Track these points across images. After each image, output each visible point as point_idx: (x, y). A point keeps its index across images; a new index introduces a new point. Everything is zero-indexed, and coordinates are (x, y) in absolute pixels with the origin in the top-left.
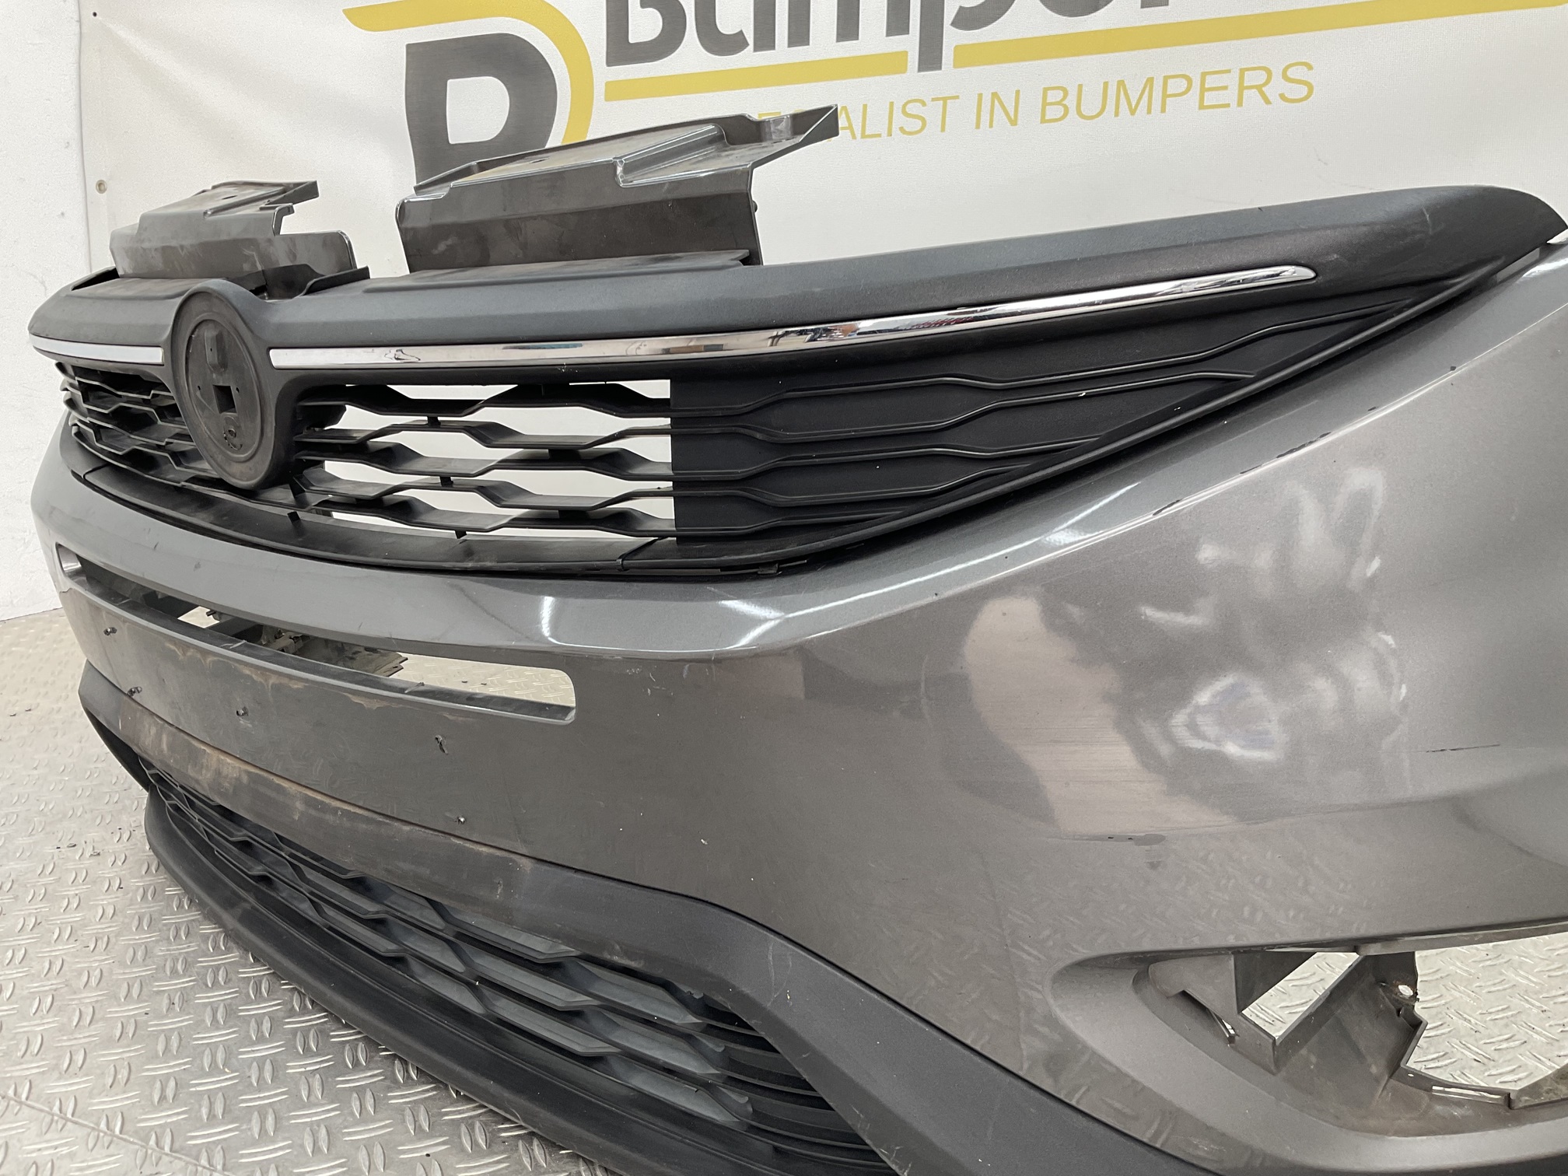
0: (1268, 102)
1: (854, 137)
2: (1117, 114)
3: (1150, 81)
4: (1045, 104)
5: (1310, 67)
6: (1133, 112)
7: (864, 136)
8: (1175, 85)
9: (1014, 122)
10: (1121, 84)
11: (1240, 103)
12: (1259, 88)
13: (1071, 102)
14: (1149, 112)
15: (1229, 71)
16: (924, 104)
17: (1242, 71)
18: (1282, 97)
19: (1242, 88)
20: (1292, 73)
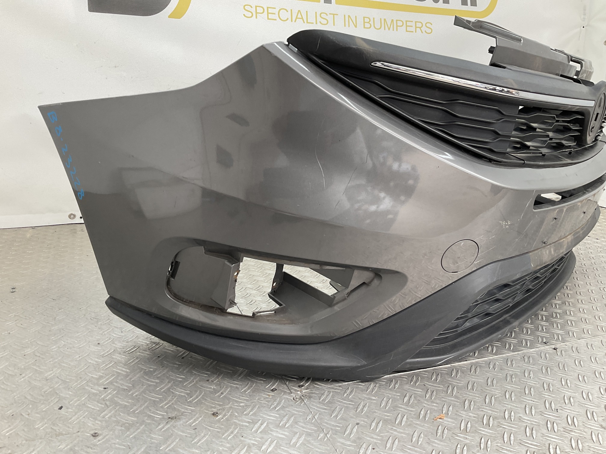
0: (422, 33)
1: (304, 22)
2: (385, 29)
3: (392, 20)
4: (364, 22)
5: (432, 25)
6: (389, 29)
7: (307, 22)
8: (400, 23)
9: (356, 27)
10: (385, 20)
11: (416, 32)
12: (420, 28)
13: (372, 23)
14: (393, 30)
15: (412, 22)
16: (327, 15)
17: (416, 22)
18: (425, 31)
19: (416, 27)
20: (427, 25)
